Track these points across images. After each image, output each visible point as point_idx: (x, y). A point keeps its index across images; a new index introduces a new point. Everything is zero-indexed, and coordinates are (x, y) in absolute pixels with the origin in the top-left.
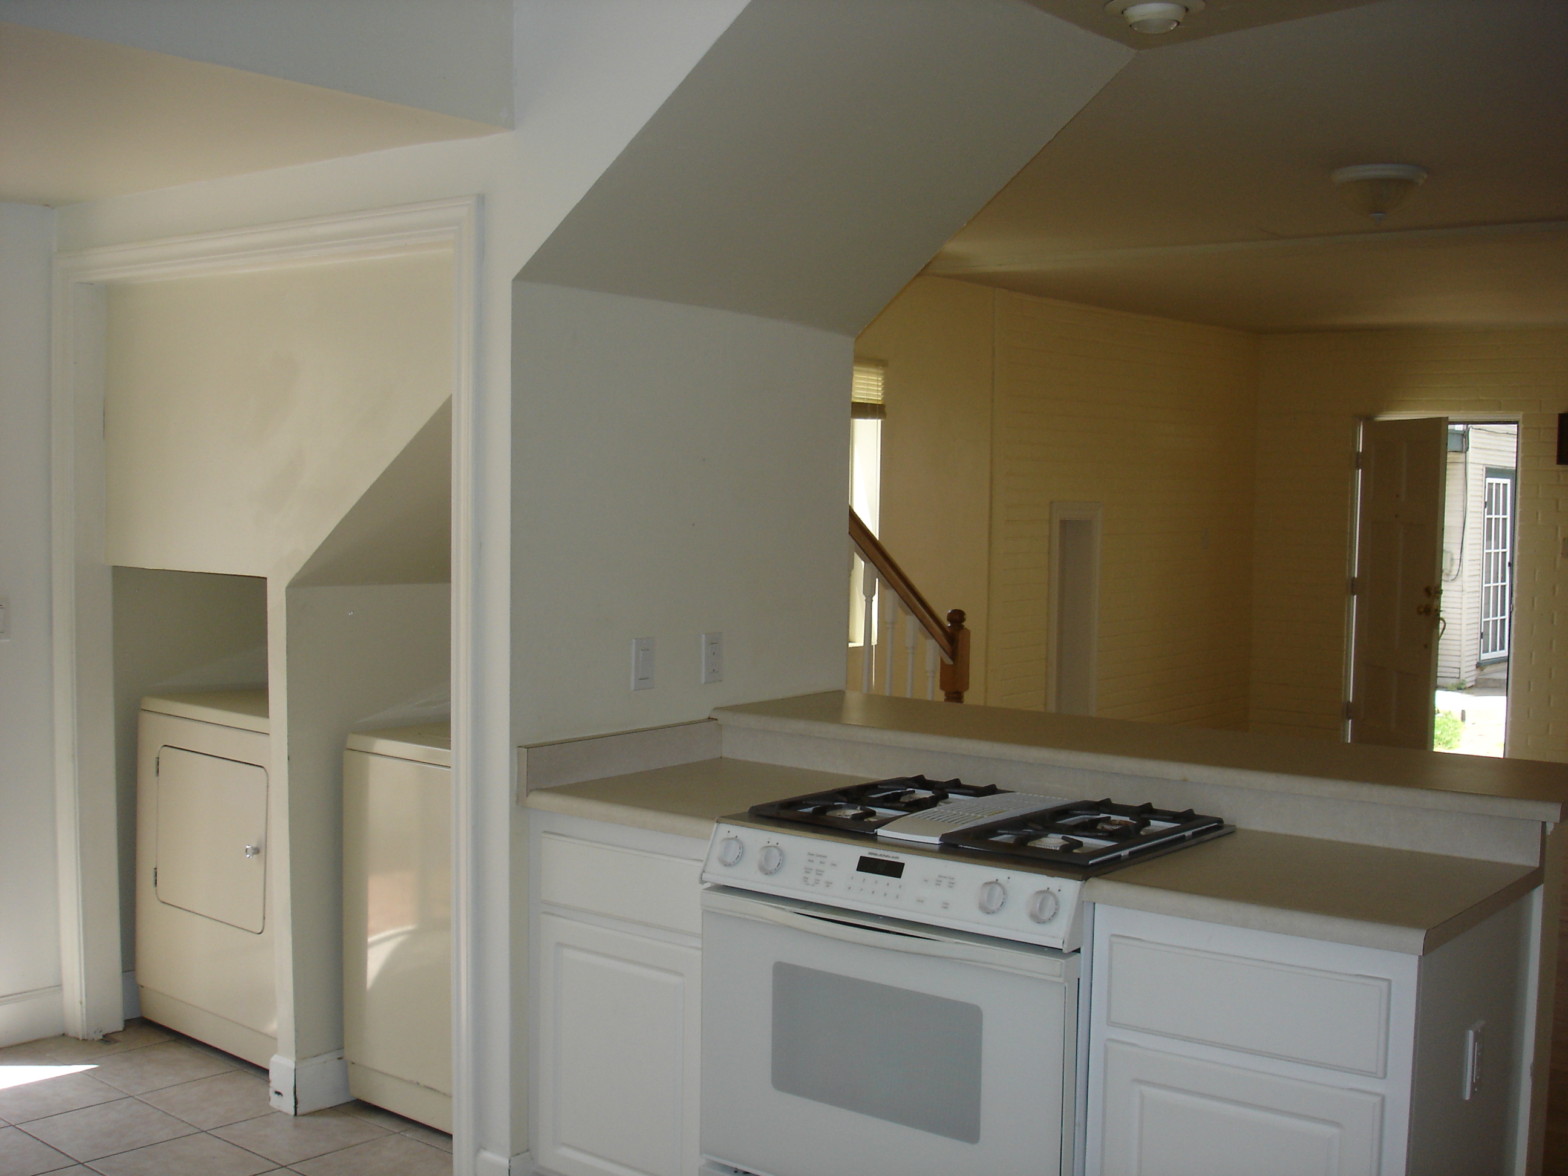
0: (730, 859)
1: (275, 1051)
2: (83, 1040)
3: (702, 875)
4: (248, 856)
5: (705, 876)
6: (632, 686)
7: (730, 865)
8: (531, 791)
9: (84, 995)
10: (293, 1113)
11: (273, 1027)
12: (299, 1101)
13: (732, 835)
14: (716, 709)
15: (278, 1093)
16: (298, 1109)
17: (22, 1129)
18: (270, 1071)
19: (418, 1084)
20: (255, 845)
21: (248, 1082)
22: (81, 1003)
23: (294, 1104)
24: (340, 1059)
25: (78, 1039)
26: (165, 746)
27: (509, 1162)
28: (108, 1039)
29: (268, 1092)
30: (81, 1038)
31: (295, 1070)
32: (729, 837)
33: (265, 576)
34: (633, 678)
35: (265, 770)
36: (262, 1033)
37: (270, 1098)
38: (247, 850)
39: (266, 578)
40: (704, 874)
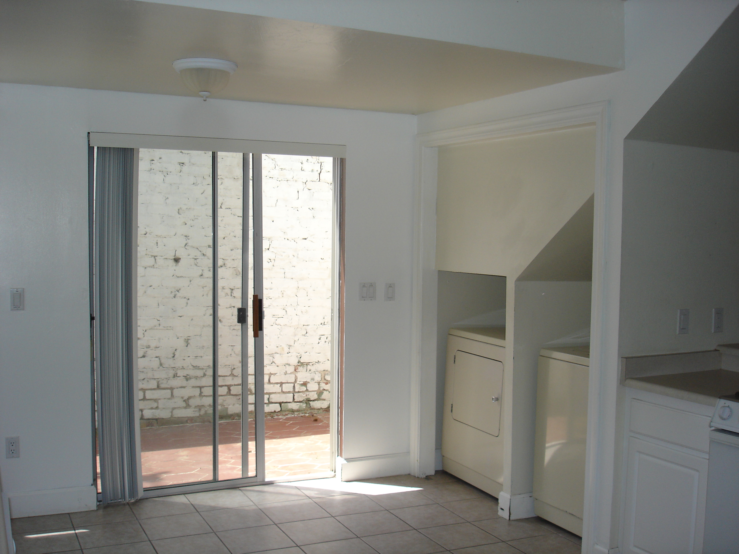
0: (725, 416)
1: (501, 490)
2: (418, 477)
3: (710, 423)
4: (493, 401)
5: (712, 424)
6: (677, 333)
7: (725, 419)
8: (627, 378)
9: (419, 458)
10: (508, 519)
11: (501, 480)
12: (511, 514)
13: (727, 405)
14: (719, 345)
15: (502, 509)
16: (510, 518)
17: (391, 512)
18: (499, 499)
19: (566, 512)
20: (496, 397)
21: (488, 504)
22: (417, 461)
23: (509, 515)
24: (530, 497)
25: (415, 477)
26: (458, 350)
27: (608, 552)
28: (428, 478)
29: (498, 508)
30: (416, 476)
31: (510, 499)
32: (725, 406)
33: (506, 276)
34: (678, 328)
35: (503, 364)
36: (497, 482)
37: (498, 511)
38: (493, 398)
39: (506, 277)
40: (711, 423)
